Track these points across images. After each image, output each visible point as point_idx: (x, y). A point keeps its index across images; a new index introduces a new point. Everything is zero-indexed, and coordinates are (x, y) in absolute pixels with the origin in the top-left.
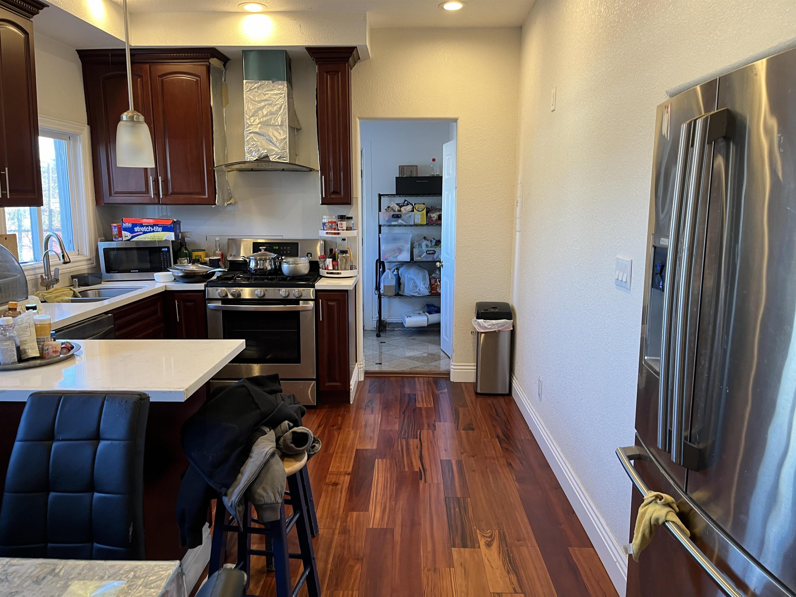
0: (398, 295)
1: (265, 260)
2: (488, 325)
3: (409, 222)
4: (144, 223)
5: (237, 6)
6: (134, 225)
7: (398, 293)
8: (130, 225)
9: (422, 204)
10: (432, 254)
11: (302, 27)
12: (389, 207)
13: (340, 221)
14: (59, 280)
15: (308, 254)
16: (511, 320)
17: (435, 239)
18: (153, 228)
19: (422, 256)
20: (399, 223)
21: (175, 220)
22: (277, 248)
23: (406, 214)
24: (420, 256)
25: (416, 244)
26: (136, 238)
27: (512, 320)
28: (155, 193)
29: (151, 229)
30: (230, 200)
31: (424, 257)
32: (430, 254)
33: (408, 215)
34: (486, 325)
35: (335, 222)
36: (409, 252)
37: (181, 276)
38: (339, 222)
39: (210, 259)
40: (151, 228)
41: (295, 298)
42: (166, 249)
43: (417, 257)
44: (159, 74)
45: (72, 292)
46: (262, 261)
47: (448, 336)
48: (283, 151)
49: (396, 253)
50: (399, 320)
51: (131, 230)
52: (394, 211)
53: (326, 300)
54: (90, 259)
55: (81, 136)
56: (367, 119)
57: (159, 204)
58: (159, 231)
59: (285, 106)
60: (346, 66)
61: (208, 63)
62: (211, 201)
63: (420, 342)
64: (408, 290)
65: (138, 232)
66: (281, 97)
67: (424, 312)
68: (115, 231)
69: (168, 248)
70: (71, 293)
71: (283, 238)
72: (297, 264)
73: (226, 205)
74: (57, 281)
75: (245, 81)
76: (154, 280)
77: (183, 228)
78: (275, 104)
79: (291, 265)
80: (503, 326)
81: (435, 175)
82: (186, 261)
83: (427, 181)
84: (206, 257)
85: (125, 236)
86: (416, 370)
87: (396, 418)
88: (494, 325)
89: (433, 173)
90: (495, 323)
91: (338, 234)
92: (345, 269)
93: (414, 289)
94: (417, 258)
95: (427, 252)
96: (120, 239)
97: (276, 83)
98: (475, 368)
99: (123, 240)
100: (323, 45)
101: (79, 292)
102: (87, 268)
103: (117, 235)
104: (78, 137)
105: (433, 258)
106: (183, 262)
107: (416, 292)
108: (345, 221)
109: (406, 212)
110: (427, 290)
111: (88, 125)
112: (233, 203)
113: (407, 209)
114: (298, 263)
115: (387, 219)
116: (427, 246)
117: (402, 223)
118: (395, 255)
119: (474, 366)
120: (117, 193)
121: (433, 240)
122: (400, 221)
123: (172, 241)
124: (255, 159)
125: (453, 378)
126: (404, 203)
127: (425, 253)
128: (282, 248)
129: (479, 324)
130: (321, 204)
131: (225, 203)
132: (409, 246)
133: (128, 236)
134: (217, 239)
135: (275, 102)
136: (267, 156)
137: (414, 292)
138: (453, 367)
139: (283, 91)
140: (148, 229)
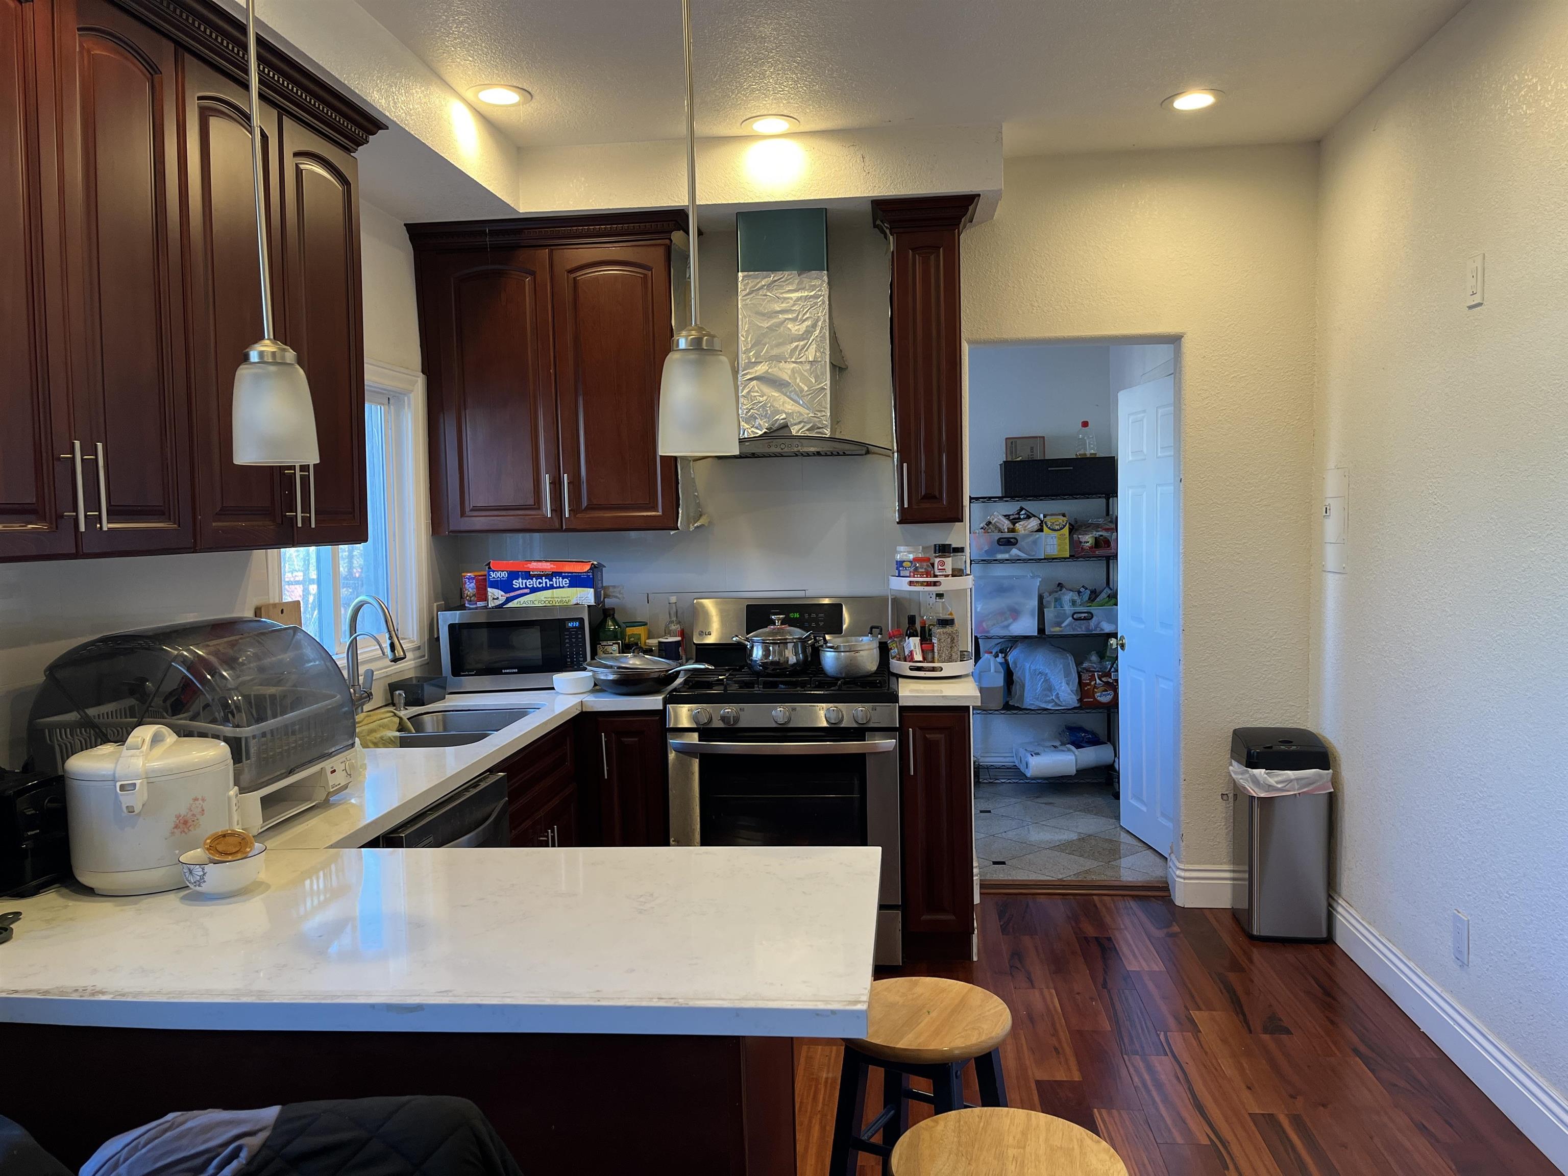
0: (1007, 707)
1: (784, 643)
2: (1278, 782)
3: (1034, 553)
4: (533, 570)
5: (739, 124)
6: (514, 575)
7: (1007, 703)
8: (504, 575)
9: (1059, 515)
10: (1085, 619)
11: (867, 159)
12: (989, 523)
13: (939, 557)
14: (372, 695)
15: (872, 628)
16: (1328, 770)
17: (1086, 589)
18: (551, 580)
19: (1063, 625)
20: (1010, 555)
21: (595, 563)
22: (797, 615)
23: (1025, 537)
24: (1059, 624)
25: (1047, 598)
26: (516, 601)
27: (1331, 771)
28: (553, 508)
29: (546, 582)
30: (698, 520)
31: (1067, 626)
32: (1080, 619)
33: (1031, 539)
34: (1272, 781)
35: (928, 559)
36: (1034, 618)
37: (613, 681)
38: (937, 560)
39: (660, 642)
40: (547, 580)
41: (855, 725)
42: (576, 624)
43: (1053, 627)
44: (569, 267)
45: (397, 720)
46: (777, 647)
47: (1145, 799)
48: (819, 414)
49: (1006, 619)
50: (1007, 759)
51: (505, 585)
52: (1000, 531)
53: (921, 728)
54: (419, 648)
55: (412, 395)
56: (986, 342)
57: (560, 530)
58: (563, 587)
59: (825, 321)
60: (954, 234)
61: (667, 241)
62: (668, 523)
63: (1068, 811)
64: (1031, 696)
65: (520, 588)
66: (816, 303)
67: (1063, 744)
68: (470, 588)
69: (581, 620)
70: (395, 723)
71: (807, 595)
72: (857, 652)
73: (692, 528)
74: (369, 696)
75: (740, 274)
76: (553, 689)
77: (609, 578)
78: (804, 318)
79: (842, 654)
80: (1311, 784)
81: (1088, 456)
82: (615, 647)
83: (1072, 468)
84: (649, 638)
85: (494, 599)
86: (1089, 878)
87: (1092, 999)
88: (1291, 781)
89: (1082, 452)
90: (1293, 777)
91: (935, 584)
92: (950, 660)
93: (1047, 696)
94: (1052, 630)
95: (1075, 617)
96: (480, 604)
97: (805, 275)
98: (1247, 876)
99: (490, 606)
100: (910, 193)
101: (408, 719)
102: (413, 666)
103: (474, 595)
104: (406, 398)
105: (1088, 629)
106: (609, 649)
107: (1049, 702)
108: (949, 557)
109: (1027, 532)
110: (1074, 697)
111: (423, 372)
112: (706, 525)
113: (1029, 526)
114: (859, 649)
115: (986, 548)
116: (1074, 603)
117: (1018, 556)
118: (1006, 623)
119: (1244, 872)
120: (475, 509)
121: (1082, 590)
122: (1015, 552)
123: (589, 606)
124: (760, 433)
125: (1181, 898)
126: (1018, 514)
127: (1071, 618)
128: (806, 616)
129: (1255, 781)
130: (898, 523)
131: (691, 525)
132: (1035, 603)
133: (500, 597)
134: (673, 599)
135: (803, 316)
136: (785, 426)
137: (1046, 702)
138: (1182, 874)
139: (819, 291)
140: (540, 583)
